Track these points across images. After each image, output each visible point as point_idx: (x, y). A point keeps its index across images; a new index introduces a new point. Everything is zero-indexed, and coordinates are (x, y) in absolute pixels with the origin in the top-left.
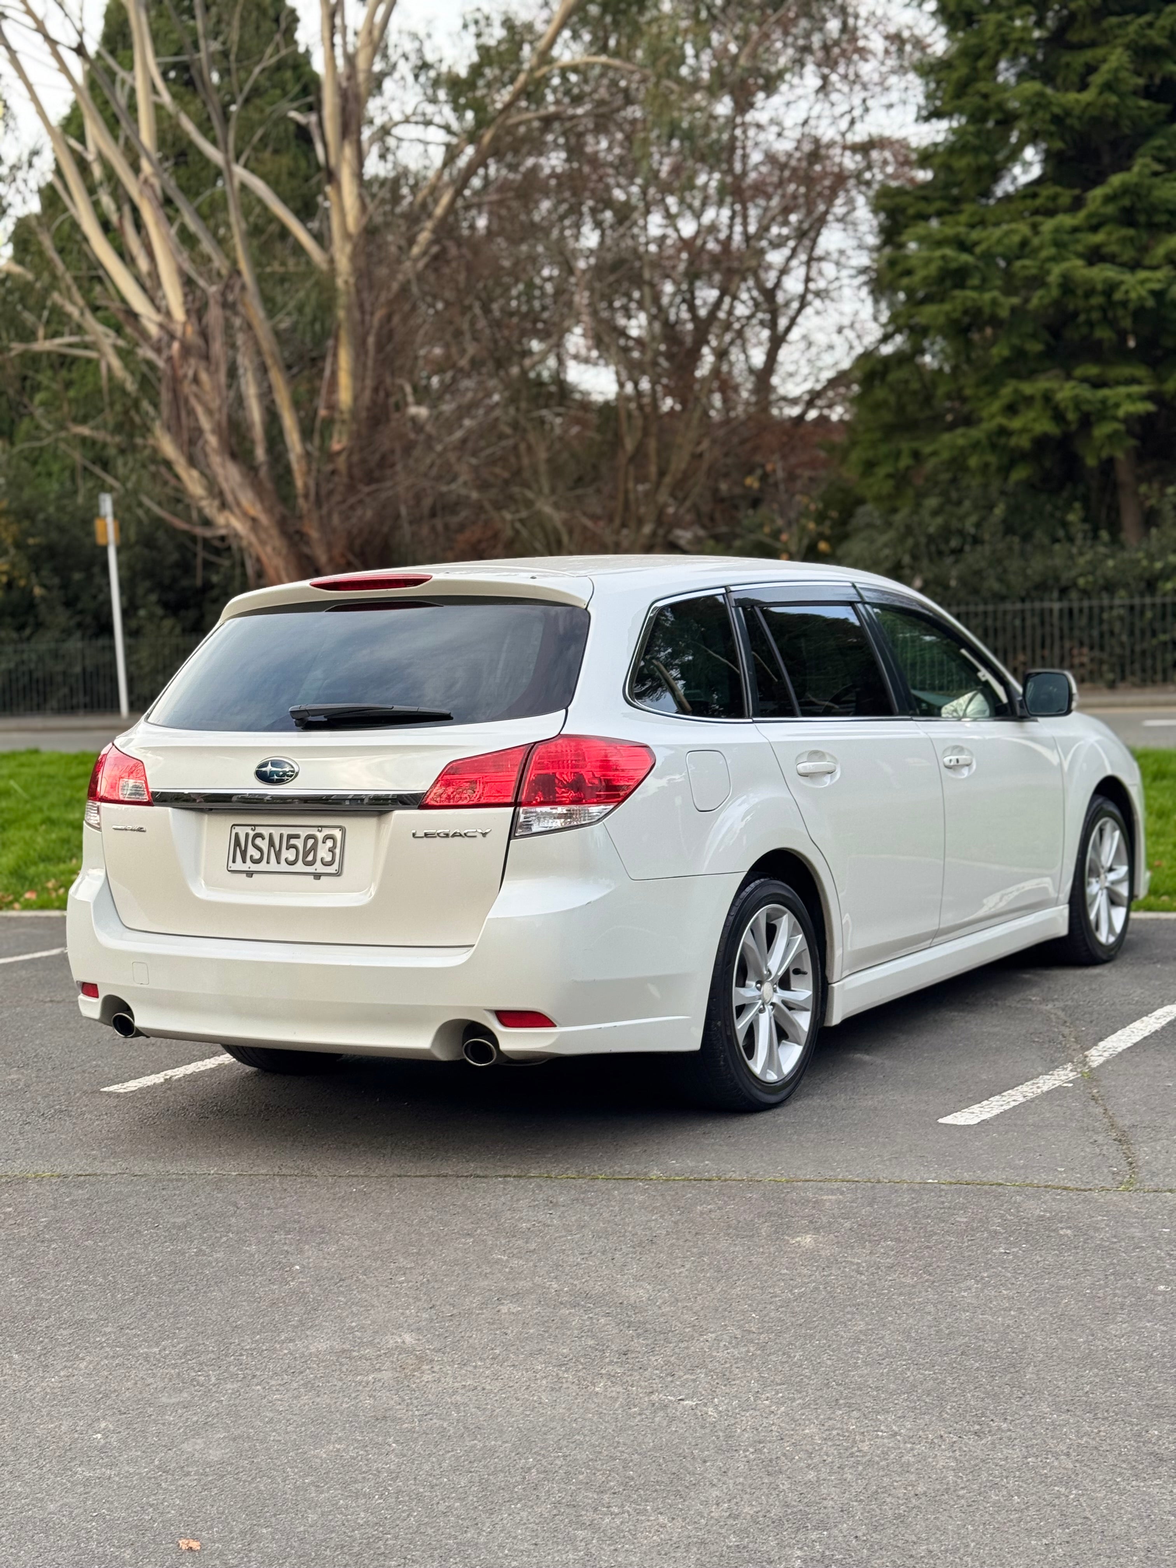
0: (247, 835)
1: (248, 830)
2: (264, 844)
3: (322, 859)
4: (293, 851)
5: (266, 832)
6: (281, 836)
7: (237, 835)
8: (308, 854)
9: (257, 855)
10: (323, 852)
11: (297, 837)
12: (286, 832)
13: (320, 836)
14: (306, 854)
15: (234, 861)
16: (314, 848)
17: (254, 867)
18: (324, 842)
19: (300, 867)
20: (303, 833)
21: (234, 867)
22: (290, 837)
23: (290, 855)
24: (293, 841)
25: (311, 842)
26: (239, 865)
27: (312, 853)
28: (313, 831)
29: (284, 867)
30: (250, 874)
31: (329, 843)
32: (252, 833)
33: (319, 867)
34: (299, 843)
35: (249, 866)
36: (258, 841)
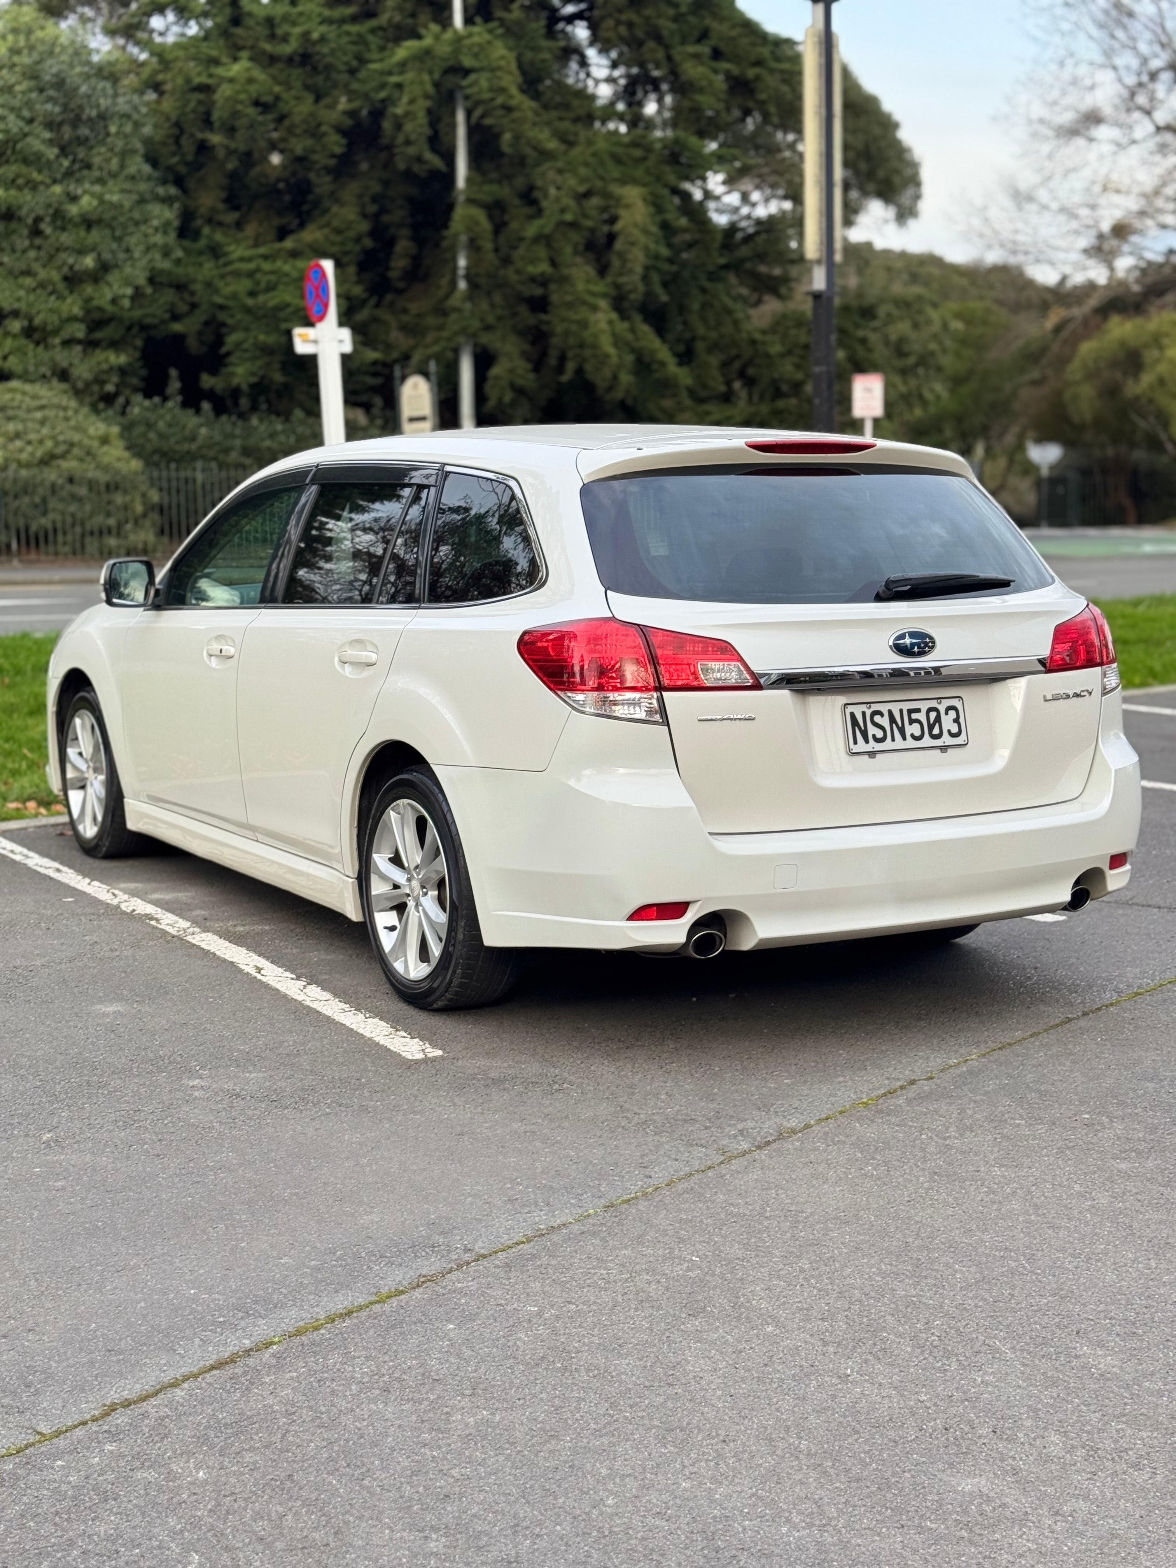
0: (864, 713)
1: (863, 708)
2: (885, 722)
3: (949, 731)
4: (916, 726)
5: (884, 707)
6: (901, 711)
7: (852, 715)
8: (933, 727)
9: (879, 734)
10: (948, 722)
11: (918, 711)
12: (906, 706)
13: (942, 708)
14: (931, 727)
15: (855, 743)
16: (938, 719)
17: (879, 747)
18: (947, 714)
19: (927, 741)
20: (924, 706)
21: (855, 749)
22: (910, 712)
23: (915, 729)
24: (914, 716)
25: (933, 715)
26: (861, 746)
27: (937, 725)
28: (933, 704)
29: (910, 743)
30: (872, 754)
31: (952, 714)
32: (868, 713)
33: (946, 740)
34: (922, 717)
35: (873, 746)
36: (877, 719)
